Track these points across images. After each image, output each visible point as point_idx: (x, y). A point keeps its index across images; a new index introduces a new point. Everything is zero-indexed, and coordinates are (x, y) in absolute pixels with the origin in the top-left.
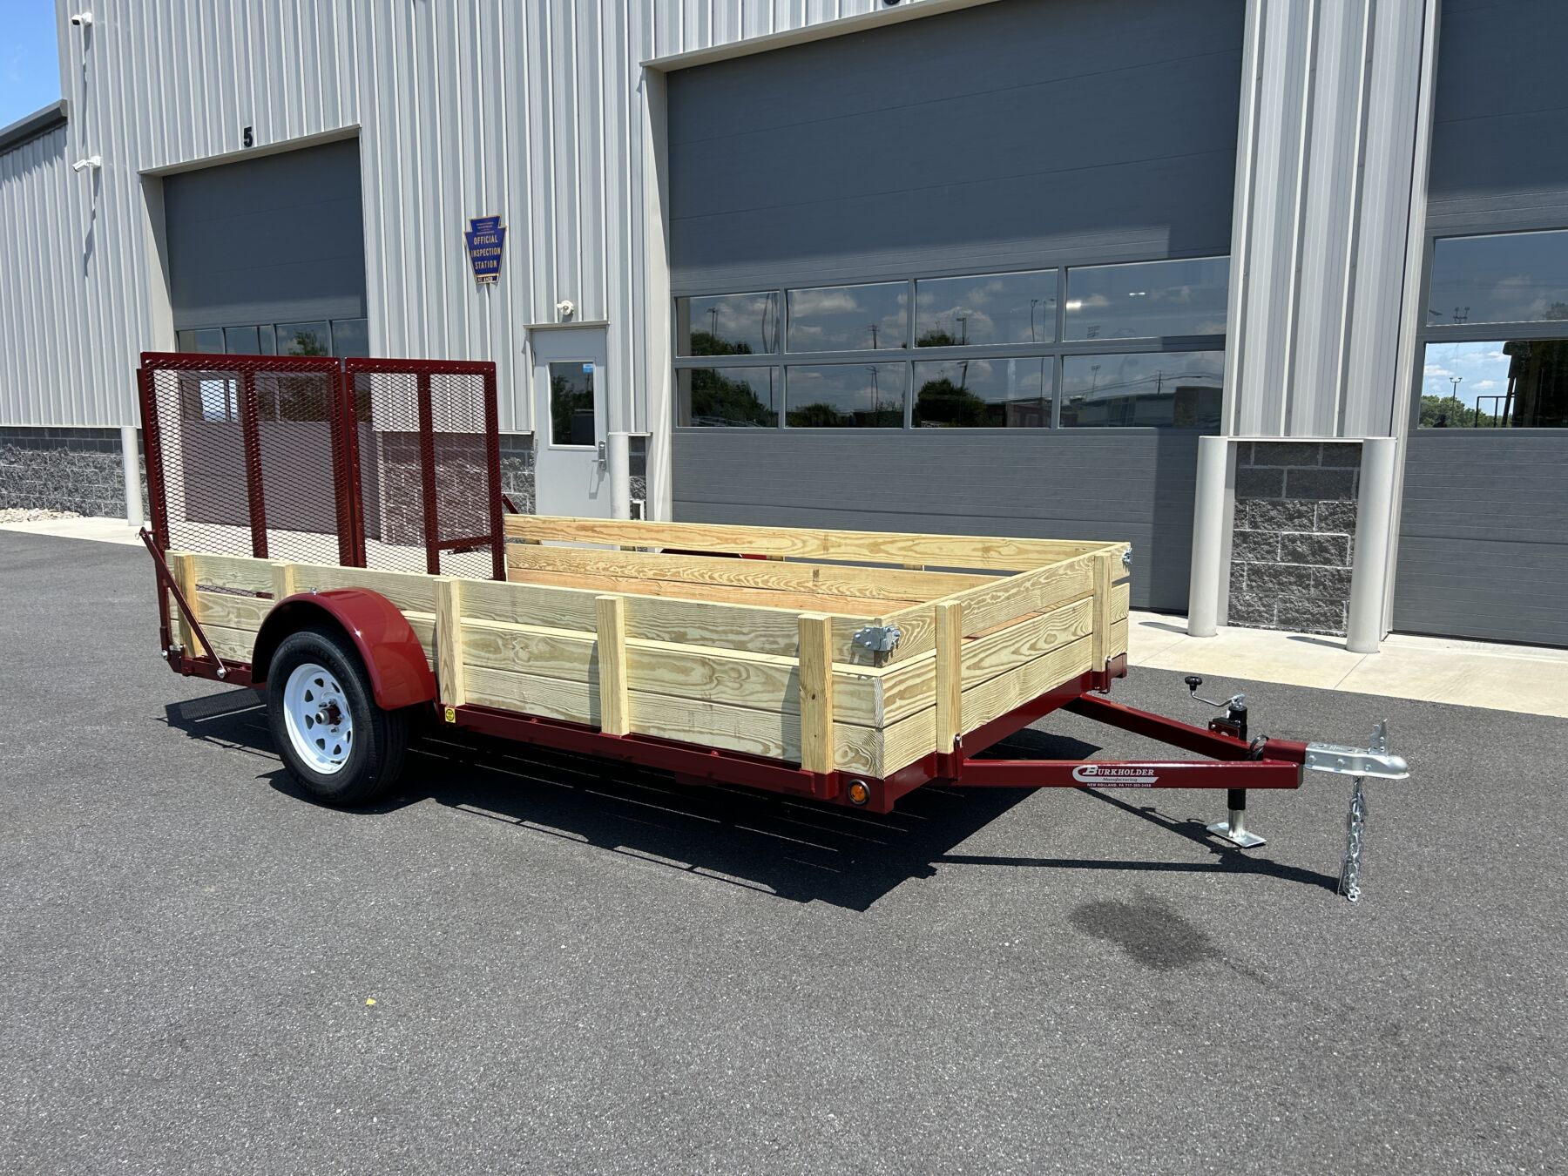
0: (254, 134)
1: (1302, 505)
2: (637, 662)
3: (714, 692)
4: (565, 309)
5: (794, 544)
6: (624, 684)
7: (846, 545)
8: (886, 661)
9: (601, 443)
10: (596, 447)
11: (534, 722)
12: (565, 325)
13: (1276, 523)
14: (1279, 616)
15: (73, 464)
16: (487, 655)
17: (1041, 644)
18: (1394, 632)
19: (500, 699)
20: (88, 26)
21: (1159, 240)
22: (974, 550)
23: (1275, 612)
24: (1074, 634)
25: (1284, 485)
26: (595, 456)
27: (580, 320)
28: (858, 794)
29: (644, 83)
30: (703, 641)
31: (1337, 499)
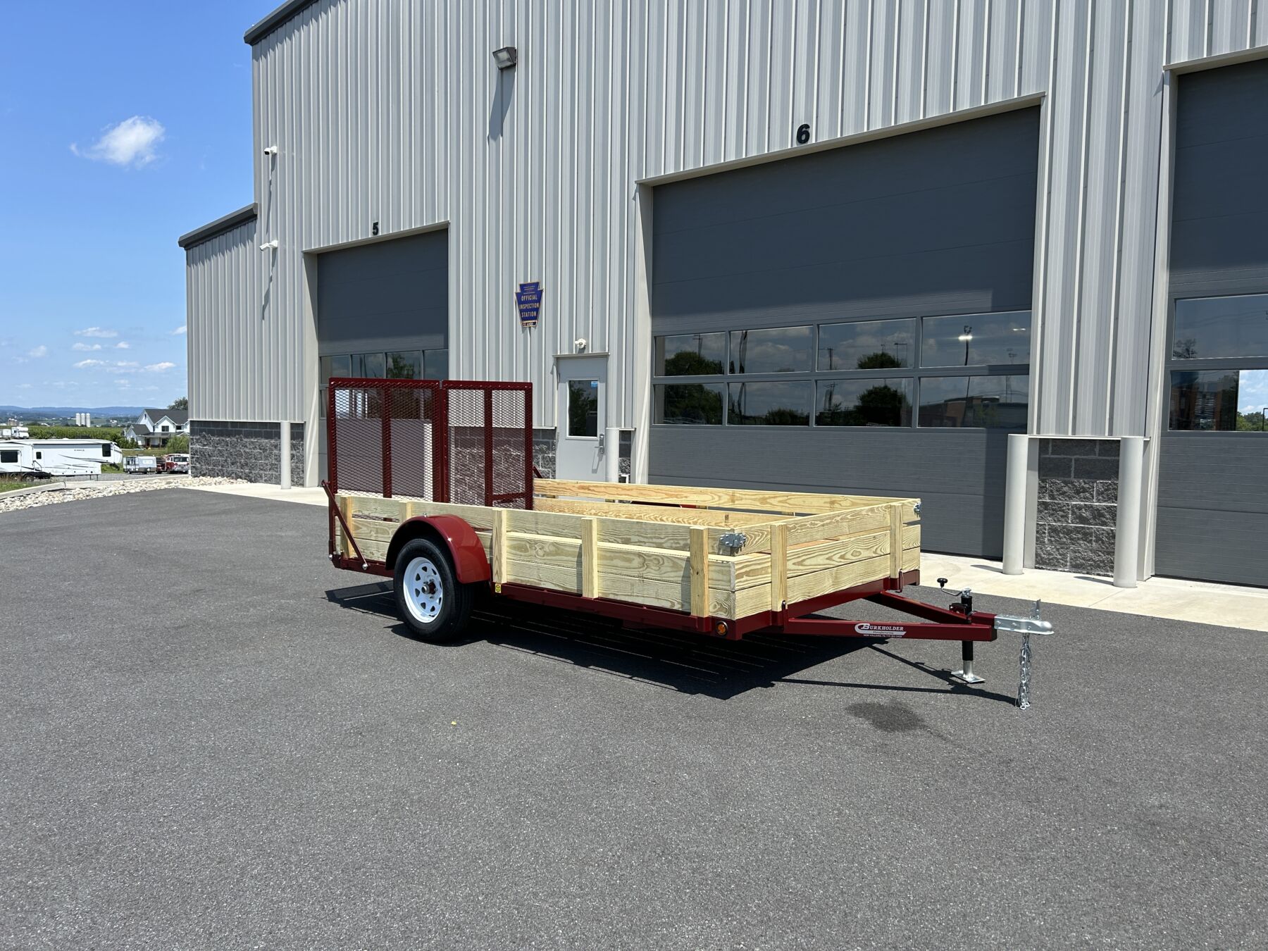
0: (380, 227)
1: (1085, 483)
2: (603, 555)
3: (645, 572)
4: (581, 344)
5: (713, 498)
6: (595, 569)
7: (746, 499)
8: (737, 553)
9: (601, 435)
10: (597, 438)
11: (546, 591)
12: (580, 355)
13: (1067, 496)
14: (1071, 562)
15: (246, 446)
16: (520, 553)
17: (849, 556)
18: (1156, 575)
19: (527, 579)
20: (274, 155)
21: (985, 299)
22: (825, 503)
23: (1068, 559)
24: (875, 552)
25: (1073, 469)
26: (597, 444)
27: (590, 352)
28: (722, 629)
29: (637, 194)
30: (639, 543)
31: (1110, 479)
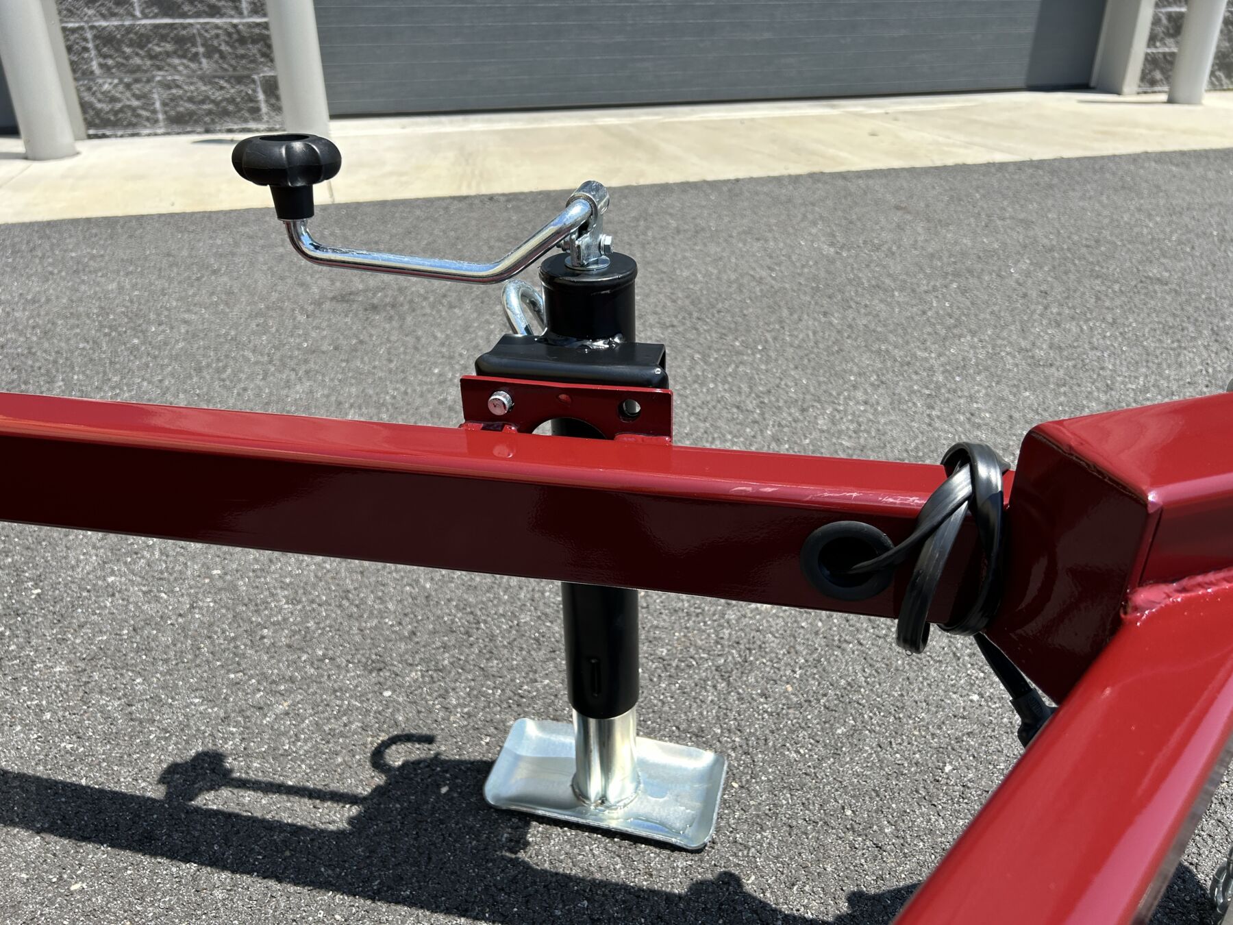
14: (166, 113)
23: (158, 105)
